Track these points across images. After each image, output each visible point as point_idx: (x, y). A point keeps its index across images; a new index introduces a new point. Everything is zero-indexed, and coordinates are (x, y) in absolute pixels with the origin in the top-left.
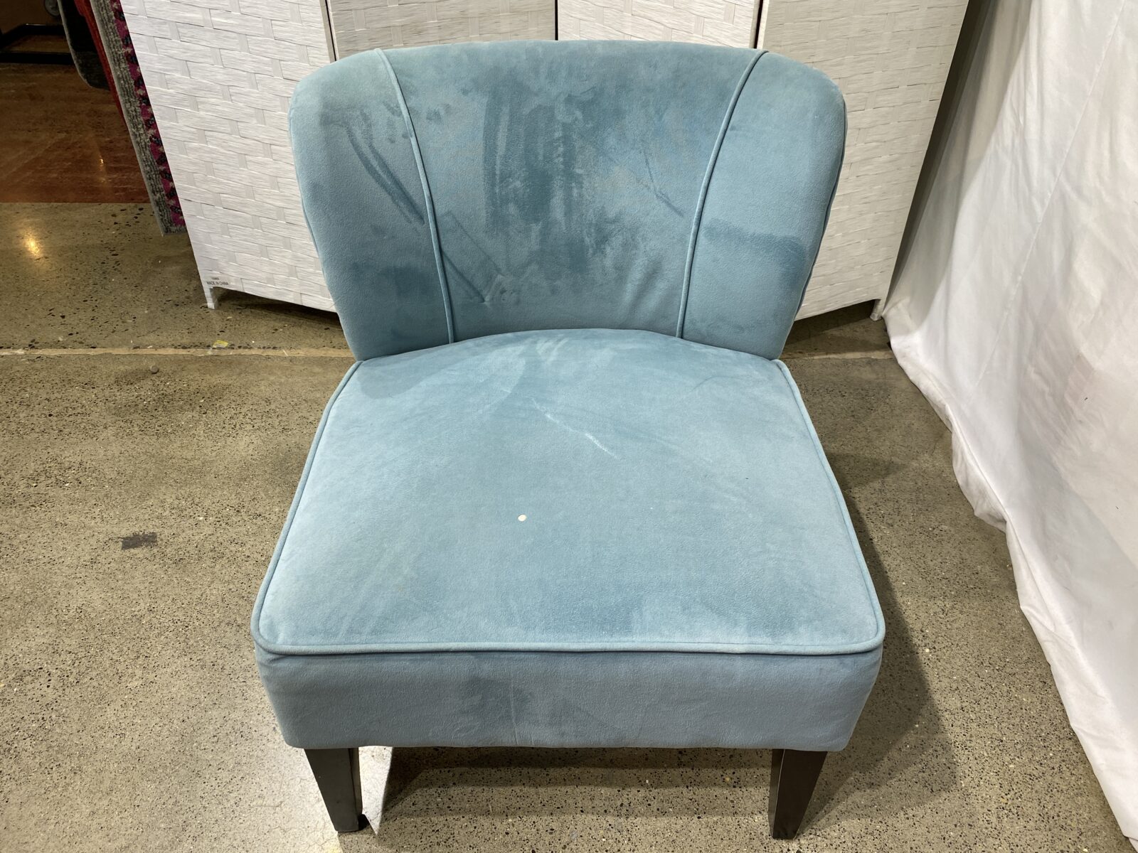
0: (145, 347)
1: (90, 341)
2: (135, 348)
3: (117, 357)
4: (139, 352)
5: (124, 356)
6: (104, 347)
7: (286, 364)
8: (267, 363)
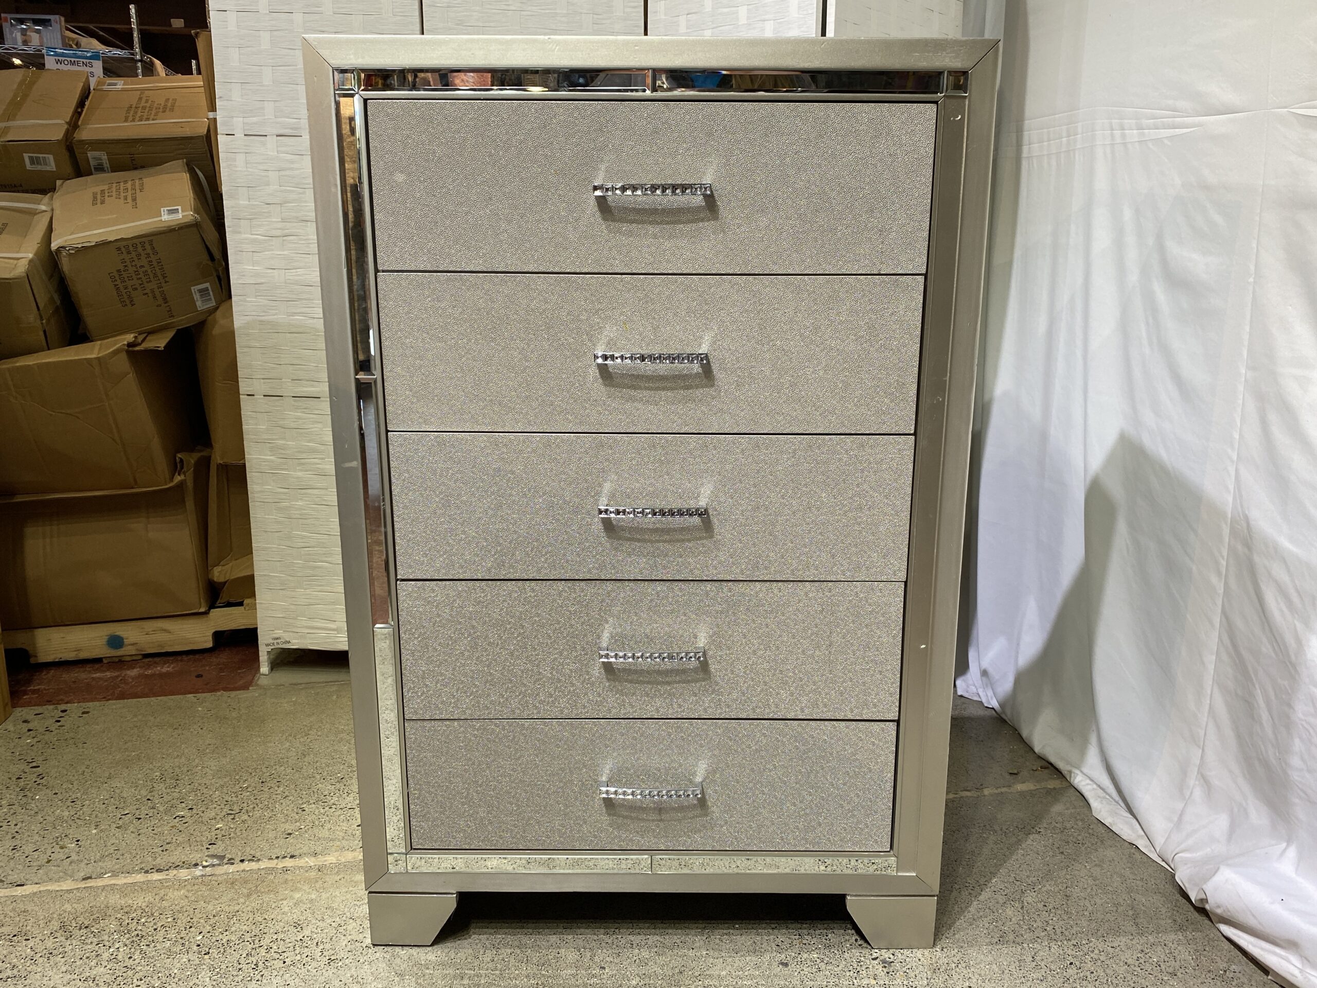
0: (100, 876)
1: (14, 877)
2: (84, 879)
3: (58, 894)
4: (90, 883)
5: (69, 891)
6: (37, 884)
7: (313, 874)
8: (286, 876)
